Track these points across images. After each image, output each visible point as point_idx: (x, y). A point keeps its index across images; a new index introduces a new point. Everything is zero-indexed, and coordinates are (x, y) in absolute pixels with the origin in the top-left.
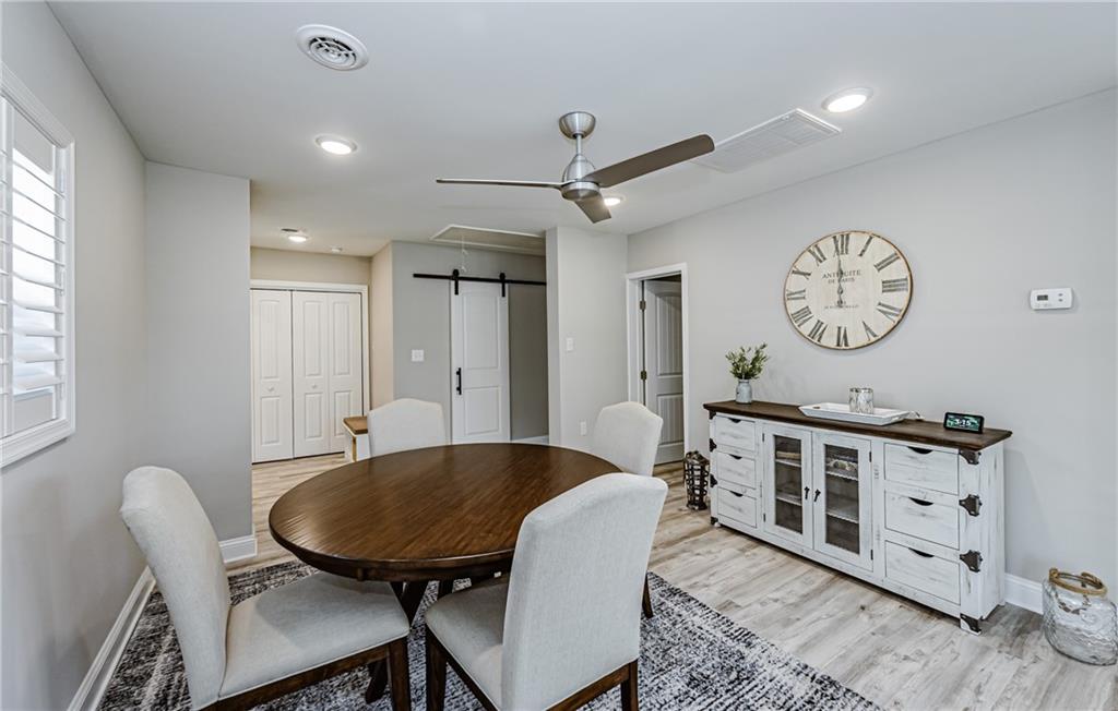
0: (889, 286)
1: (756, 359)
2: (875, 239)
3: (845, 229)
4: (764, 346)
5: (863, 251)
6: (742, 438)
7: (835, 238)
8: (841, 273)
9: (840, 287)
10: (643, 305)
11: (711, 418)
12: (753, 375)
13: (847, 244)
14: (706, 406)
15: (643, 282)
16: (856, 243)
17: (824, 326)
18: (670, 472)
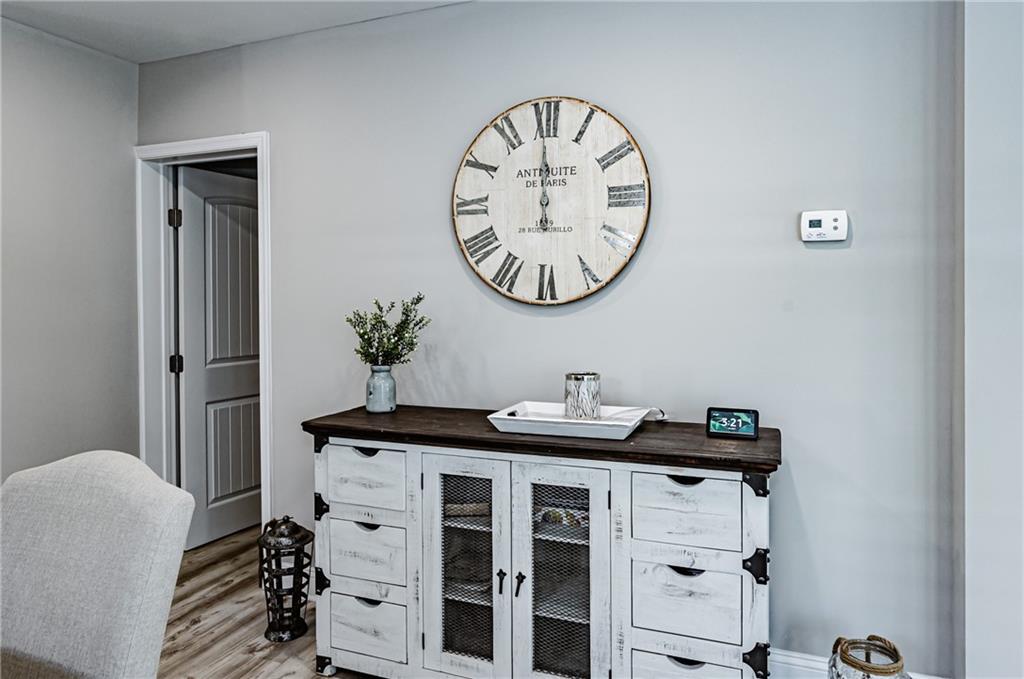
0: (619, 196)
1: (403, 326)
2: (598, 115)
3: (553, 92)
4: (419, 300)
5: (581, 133)
6: (381, 485)
7: (536, 105)
8: (546, 170)
9: (544, 195)
10: (174, 218)
11: (318, 449)
12: (399, 356)
13: (556, 118)
14: (307, 426)
15: (176, 168)
16: (570, 117)
17: (517, 264)
18: (230, 556)
